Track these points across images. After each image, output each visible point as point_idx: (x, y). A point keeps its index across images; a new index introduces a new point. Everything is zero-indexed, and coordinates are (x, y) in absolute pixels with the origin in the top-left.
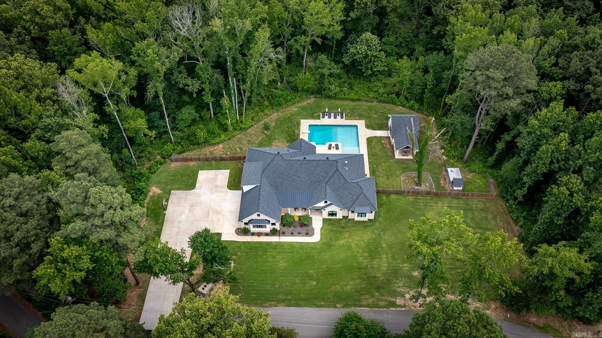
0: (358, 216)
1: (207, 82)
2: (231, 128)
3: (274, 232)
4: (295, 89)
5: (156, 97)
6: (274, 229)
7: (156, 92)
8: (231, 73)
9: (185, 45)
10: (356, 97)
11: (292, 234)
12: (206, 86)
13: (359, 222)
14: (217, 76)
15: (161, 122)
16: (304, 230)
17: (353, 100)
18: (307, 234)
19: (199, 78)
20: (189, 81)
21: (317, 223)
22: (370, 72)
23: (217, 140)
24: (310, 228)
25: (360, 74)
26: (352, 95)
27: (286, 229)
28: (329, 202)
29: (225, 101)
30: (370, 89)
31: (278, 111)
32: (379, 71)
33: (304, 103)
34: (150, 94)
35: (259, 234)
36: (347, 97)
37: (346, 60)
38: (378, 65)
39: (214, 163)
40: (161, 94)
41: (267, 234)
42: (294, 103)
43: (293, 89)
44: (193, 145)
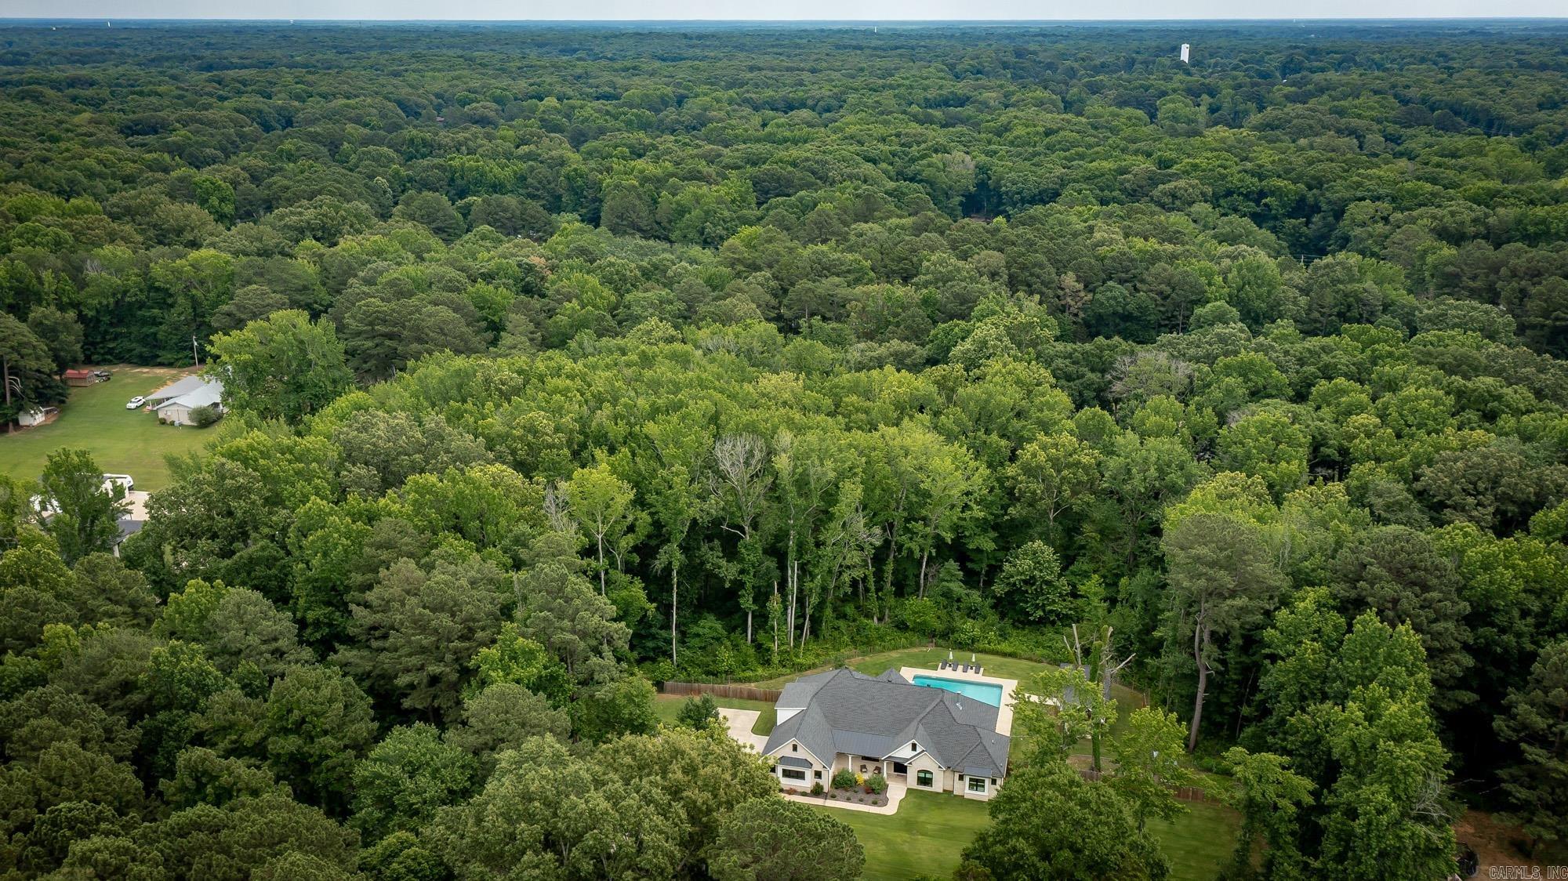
0: (971, 786)
1: (752, 572)
2: (776, 659)
3: (817, 792)
4: (902, 626)
5: (668, 569)
6: (817, 784)
7: (670, 563)
8: (792, 555)
9: (730, 498)
10: (1009, 650)
11: (848, 799)
12: (749, 580)
13: (972, 801)
14: (771, 563)
15: (663, 633)
16: (872, 797)
17: (1005, 655)
18: (875, 803)
19: (741, 561)
20: (723, 562)
21: (896, 792)
22: (1040, 613)
23: (749, 674)
24: (881, 797)
25: (1023, 622)
26: (1004, 647)
27: (837, 792)
28: (919, 749)
29: (774, 604)
30: (1038, 644)
31: (864, 654)
32: (1058, 615)
33: (915, 650)
34: (658, 564)
35: (792, 792)
36: (992, 646)
37: (999, 589)
38: (1054, 602)
39: (736, 701)
40: (676, 566)
41: (804, 794)
42: (896, 648)
43: (897, 626)
44: (708, 673)
